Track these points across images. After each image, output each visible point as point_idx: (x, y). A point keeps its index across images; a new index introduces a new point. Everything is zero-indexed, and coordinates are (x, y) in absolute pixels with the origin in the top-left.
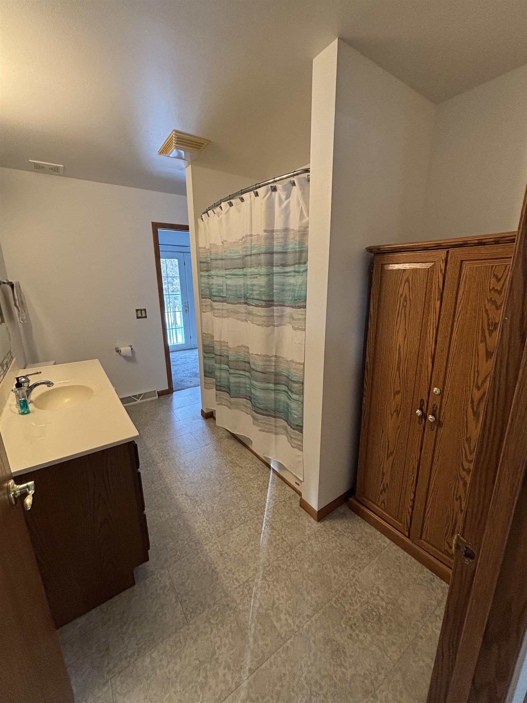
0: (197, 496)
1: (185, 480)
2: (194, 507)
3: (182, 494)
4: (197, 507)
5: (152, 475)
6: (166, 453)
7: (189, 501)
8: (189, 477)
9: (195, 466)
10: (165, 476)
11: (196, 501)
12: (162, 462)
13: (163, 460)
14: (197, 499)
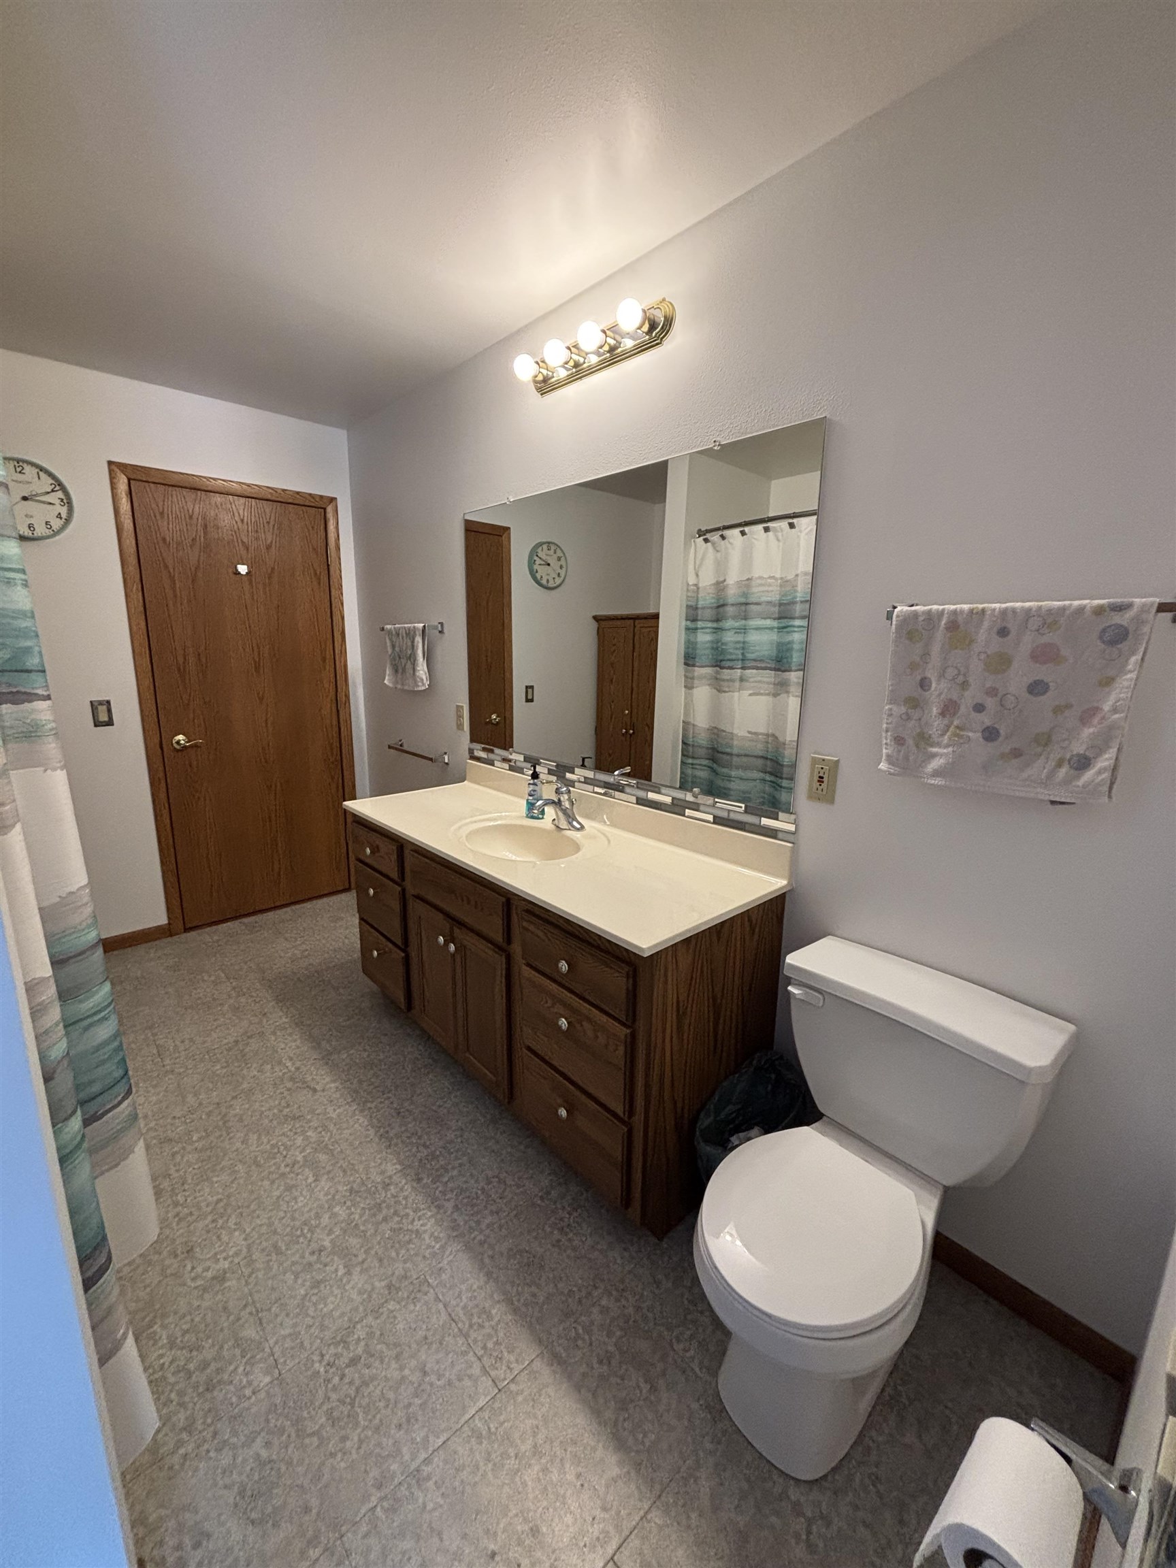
0: (289, 1090)
1: (315, 1124)
2: (298, 1069)
3: (323, 1090)
4: (293, 1069)
5: (406, 1130)
6: (385, 1219)
7: (309, 1078)
8: (304, 1132)
9: (283, 1169)
10: (372, 1132)
11: (292, 1079)
12: (390, 1177)
13: (386, 1186)
14: (289, 1085)
